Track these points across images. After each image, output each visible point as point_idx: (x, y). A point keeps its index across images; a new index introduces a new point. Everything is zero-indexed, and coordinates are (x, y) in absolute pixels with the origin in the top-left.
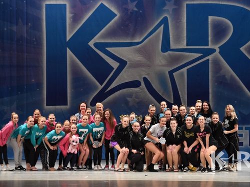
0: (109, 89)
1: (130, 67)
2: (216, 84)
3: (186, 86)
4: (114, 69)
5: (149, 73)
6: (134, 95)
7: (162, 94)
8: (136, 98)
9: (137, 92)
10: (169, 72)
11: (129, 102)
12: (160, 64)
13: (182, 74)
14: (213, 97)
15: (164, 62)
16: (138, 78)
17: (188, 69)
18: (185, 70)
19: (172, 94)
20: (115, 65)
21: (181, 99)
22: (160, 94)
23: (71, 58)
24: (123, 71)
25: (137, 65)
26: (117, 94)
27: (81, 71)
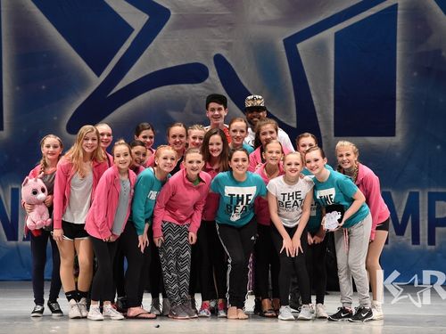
0: (120, 86)
1: (179, 25)
2: (415, 74)
3: (332, 81)
4: (133, 30)
5: (229, 44)
6: (189, 104)
8: (195, 112)
9: (199, 96)
10: (286, 42)
12: (262, 18)
13: (321, 47)
14: (406, 109)
15: (271, 13)
16: (199, 58)
19: (293, 101)
20: (136, 19)
21: (318, 115)
24: (158, 36)
25: (197, 21)
26: (142, 99)
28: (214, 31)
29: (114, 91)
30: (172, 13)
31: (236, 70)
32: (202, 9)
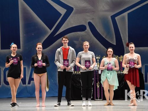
3: (127, 29)
4: (61, 15)
5: (93, 18)
7: (106, 37)
8: (82, 41)
9: (83, 36)
11: (76, 44)
12: (103, 9)
13: (123, 18)
15: (106, 8)
16: (83, 23)
17: (128, 14)
18: (126, 14)
20: (62, 11)
21: (123, 41)
22: (104, 37)
23: (23, 5)
24: (70, 16)
27: (32, 18)
28: (88, 14)
29: (56, 35)
30: (74, 9)
31: (95, 27)
32: (84, 7)
